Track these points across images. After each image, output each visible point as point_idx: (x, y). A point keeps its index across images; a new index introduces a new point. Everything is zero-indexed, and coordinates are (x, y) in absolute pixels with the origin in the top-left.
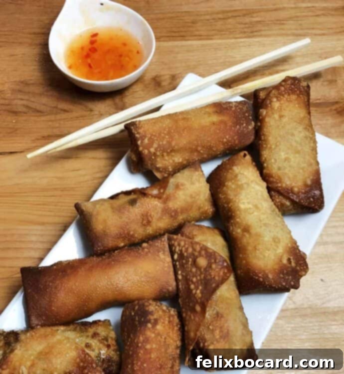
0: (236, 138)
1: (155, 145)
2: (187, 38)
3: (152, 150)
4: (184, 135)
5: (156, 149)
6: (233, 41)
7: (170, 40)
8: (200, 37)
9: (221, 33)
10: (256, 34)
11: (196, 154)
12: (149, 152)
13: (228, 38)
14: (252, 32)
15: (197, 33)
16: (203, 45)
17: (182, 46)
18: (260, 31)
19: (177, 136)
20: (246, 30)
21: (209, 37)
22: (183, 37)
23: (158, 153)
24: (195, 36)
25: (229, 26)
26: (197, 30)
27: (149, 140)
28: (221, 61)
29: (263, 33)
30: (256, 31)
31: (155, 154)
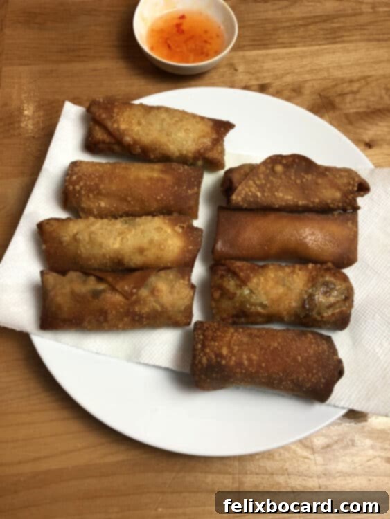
0: (171, 198)
1: (82, 184)
2: (270, 46)
3: (77, 188)
4: (114, 181)
5: (81, 188)
6: (317, 48)
7: (254, 49)
8: (283, 45)
9: (304, 40)
10: (338, 40)
11: (125, 204)
12: (74, 189)
13: (311, 45)
14: (335, 38)
15: (280, 41)
16: (288, 54)
17: (267, 55)
18: (342, 36)
19: (107, 181)
20: (328, 36)
21: (292, 45)
22: (265, 46)
23: (83, 192)
24: (278, 44)
25: (312, 33)
26: (279, 38)
27: (78, 178)
28: (308, 68)
29: (345, 39)
30: (339, 37)
31: (79, 192)
